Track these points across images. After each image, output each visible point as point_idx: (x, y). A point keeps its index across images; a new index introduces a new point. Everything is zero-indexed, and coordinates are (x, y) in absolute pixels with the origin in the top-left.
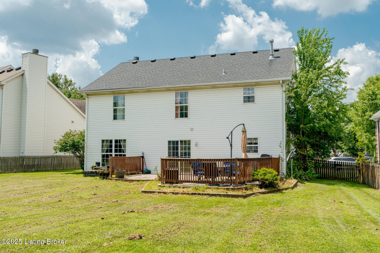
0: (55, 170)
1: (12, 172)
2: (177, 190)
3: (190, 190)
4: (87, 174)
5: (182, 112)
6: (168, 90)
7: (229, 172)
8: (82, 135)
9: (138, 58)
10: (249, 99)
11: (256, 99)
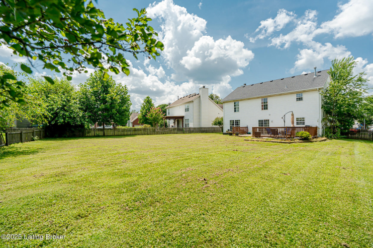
0: (212, 132)
1: (197, 133)
2: (258, 140)
3: (265, 140)
4: (224, 134)
5: (265, 107)
6: (258, 98)
7: (284, 133)
8: (222, 119)
9: (245, 84)
10: (300, 99)
11: (303, 99)
